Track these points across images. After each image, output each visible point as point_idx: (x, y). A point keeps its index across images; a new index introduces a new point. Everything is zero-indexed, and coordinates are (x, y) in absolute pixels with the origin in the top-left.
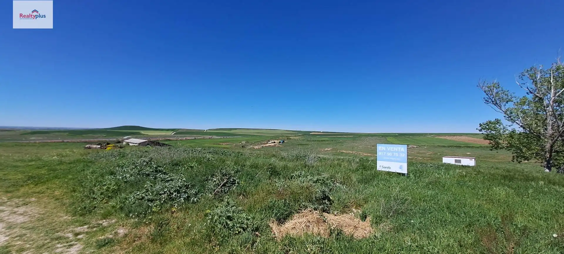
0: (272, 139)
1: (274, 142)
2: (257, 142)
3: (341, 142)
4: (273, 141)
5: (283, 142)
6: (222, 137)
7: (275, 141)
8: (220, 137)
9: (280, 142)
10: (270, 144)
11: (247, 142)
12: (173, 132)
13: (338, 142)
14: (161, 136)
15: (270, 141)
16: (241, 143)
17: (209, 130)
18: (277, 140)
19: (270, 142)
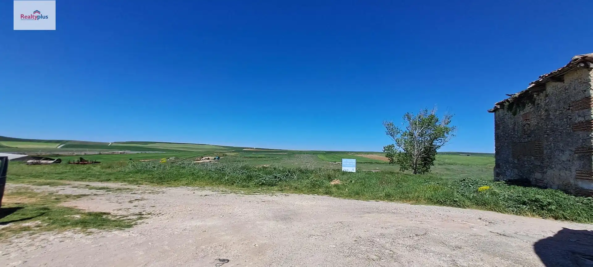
0: (205, 155)
1: (209, 159)
2: (189, 158)
3: (277, 159)
4: (207, 158)
5: (219, 158)
6: (140, 152)
7: (209, 157)
8: (136, 152)
9: (215, 159)
10: (204, 160)
11: (177, 158)
12: (59, 144)
13: (275, 158)
14: (43, 150)
15: (204, 157)
16: (169, 160)
17: (115, 143)
18: (212, 156)
19: (204, 159)
